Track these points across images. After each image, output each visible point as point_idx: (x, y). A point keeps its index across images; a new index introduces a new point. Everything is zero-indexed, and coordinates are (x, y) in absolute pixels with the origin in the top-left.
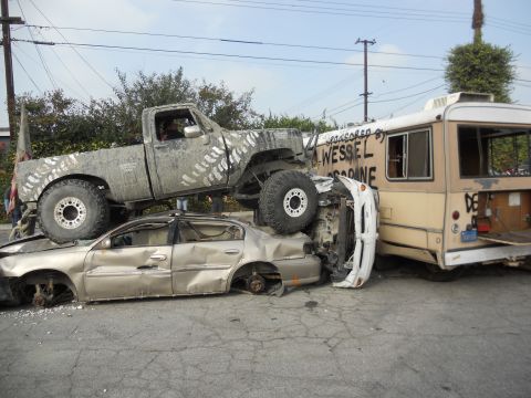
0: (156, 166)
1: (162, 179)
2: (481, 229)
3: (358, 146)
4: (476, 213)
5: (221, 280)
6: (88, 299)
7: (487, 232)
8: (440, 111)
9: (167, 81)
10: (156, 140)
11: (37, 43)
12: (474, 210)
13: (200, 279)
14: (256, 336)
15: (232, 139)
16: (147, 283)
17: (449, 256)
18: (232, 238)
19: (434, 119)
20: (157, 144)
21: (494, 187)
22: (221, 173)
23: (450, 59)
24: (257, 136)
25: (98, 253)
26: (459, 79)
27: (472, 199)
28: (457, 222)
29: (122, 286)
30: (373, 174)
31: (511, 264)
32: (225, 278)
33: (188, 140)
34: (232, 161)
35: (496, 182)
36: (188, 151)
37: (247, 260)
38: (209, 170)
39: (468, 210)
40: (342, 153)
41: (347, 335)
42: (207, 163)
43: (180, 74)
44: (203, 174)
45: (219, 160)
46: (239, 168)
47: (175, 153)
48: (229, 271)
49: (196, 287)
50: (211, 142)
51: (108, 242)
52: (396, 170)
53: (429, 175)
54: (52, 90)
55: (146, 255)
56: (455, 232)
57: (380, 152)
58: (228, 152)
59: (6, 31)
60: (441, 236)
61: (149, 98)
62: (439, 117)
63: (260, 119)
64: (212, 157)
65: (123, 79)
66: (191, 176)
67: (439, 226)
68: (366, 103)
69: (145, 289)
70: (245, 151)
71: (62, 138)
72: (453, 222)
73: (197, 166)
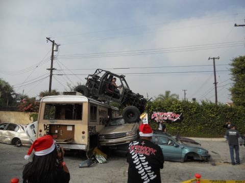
4: (48, 131)
35: (57, 121)
39: (45, 130)
59: (51, 72)
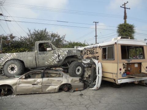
0: (38, 59)
1: (40, 62)
2: (127, 73)
3: (94, 50)
4: (126, 69)
5: (56, 88)
6: (17, 93)
7: (129, 74)
8: (116, 41)
9: (42, 32)
10: (39, 51)
11: (6, 21)
12: (125, 68)
13: (50, 88)
14: (66, 104)
15: (60, 52)
16: (35, 89)
17: (119, 81)
18: (59, 77)
19: (114, 43)
20: (39, 52)
21: (131, 62)
22: (57, 62)
23: (118, 27)
24: (68, 51)
25: (21, 80)
26: (120, 33)
27: (125, 65)
28: (121, 71)
29: (27, 90)
30: (98, 58)
31: (136, 83)
32: (57, 88)
33: (48, 52)
34: (60, 58)
35: (131, 61)
36: (47, 55)
37: (63, 83)
38: (53, 61)
40: (90, 52)
41: (91, 104)
42: (53, 59)
43: (46, 30)
44: (51, 62)
45: (56, 58)
46: (62, 61)
47: (44, 55)
48: (58, 86)
49: (48, 90)
50: (54, 53)
51: (24, 77)
52: (104, 57)
53: (113, 58)
54: (10, 34)
55: (35, 81)
56: (120, 74)
57: (100, 52)
58: (59, 56)
60: (116, 75)
61: (37, 36)
62: (116, 43)
63: (67, 43)
64: (54, 57)
65: (30, 31)
66: (48, 62)
67: (116, 72)
68: (96, 38)
69: (34, 91)
70: (64, 56)
71: (12, 47)
72: (120, 71)
73: (50, 60)
